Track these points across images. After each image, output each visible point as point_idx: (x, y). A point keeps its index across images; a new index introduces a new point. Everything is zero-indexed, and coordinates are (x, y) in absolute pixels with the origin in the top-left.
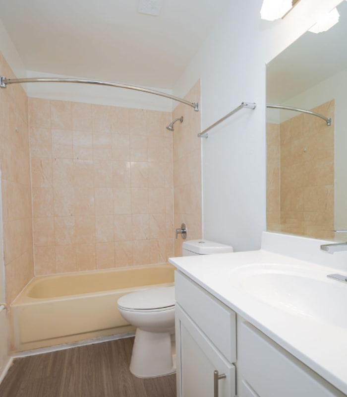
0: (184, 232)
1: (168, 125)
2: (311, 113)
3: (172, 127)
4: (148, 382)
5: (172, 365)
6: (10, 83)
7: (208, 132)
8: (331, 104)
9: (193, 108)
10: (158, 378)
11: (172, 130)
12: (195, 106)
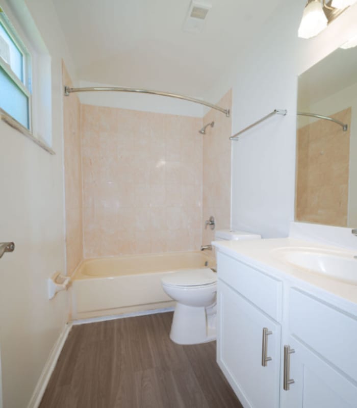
0: (213, 224)
1: (200, 129)
2: (330, 119)
3: (204, 131)
4: (187, 348)
5: (207, 334)
6: (73, 92)
7: (239, 136)
8: (348, 111)
9: (225, 115)
10: (195, 346)
11: (204, 133)
12: (228, 112)
